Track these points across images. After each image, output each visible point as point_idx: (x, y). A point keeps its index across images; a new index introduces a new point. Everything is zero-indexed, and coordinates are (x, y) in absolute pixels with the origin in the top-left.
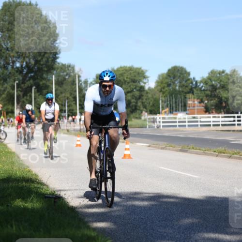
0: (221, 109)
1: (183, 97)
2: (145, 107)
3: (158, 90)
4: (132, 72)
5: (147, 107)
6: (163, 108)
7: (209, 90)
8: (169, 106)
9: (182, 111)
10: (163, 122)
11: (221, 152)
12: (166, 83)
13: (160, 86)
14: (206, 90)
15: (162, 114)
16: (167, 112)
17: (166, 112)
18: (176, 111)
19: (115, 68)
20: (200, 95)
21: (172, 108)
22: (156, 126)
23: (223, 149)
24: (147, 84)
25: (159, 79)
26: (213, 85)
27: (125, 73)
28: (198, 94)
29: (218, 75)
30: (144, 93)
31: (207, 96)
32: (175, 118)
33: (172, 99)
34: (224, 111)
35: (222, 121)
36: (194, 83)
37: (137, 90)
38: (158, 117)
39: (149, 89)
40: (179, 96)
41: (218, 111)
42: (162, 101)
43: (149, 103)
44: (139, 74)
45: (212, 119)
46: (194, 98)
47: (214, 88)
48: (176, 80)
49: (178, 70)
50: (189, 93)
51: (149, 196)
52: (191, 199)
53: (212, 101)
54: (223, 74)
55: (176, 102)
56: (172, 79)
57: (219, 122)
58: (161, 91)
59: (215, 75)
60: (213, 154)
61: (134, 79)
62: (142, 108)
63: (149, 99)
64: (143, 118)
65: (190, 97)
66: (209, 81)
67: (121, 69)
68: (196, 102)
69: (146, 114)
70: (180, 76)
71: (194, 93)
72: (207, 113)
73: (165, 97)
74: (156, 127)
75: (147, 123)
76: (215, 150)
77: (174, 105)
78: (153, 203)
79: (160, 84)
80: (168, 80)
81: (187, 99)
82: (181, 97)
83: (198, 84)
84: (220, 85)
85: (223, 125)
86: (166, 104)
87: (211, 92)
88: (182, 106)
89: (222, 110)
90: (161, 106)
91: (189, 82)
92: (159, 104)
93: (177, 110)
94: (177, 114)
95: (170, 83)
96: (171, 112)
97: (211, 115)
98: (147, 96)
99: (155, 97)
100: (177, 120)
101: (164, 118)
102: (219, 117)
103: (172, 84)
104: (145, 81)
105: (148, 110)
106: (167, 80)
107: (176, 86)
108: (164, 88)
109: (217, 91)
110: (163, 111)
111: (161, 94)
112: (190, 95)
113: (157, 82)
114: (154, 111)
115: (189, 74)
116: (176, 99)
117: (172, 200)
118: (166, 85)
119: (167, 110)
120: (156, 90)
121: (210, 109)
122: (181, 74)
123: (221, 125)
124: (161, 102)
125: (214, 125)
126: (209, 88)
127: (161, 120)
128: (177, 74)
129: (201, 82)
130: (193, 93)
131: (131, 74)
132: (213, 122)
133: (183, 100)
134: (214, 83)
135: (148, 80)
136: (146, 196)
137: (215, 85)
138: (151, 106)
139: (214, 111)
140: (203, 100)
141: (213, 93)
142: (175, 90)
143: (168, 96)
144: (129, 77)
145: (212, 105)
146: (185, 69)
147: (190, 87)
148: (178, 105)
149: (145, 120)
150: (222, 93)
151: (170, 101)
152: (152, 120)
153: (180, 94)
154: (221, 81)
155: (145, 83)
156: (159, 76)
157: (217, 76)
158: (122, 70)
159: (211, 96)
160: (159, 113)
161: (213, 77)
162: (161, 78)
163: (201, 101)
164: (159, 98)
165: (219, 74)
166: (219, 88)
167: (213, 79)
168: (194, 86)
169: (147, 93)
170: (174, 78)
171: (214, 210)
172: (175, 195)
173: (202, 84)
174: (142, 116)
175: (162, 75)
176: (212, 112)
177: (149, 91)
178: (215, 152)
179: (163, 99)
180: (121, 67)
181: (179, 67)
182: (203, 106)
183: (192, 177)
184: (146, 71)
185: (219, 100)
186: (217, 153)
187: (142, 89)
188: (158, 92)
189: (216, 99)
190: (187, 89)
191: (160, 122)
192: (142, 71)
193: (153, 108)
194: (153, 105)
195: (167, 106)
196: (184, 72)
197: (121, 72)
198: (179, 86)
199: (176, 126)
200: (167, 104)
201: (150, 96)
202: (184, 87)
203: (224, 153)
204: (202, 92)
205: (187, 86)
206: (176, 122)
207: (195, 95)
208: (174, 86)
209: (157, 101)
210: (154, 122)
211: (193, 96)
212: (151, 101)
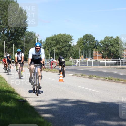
0: (110, 57)
1: (91, 50)
2: (71, 55)
4: (65, 37)
7: (105, 47)
9: (90, 57)
10: (80, 63)
11: (110, 79)
12: (82, 43)
13: (79, 44)
14: (103, 47)
15: (80, 59)
17: (82, 58)
19: (56, 35)
23: (111, 77)
24: (73, 43)
26: (106, 44)
28: (99, 48)
30: (71, 48)
31: (103, 50)
34: (112, 58)
35: (111, 63)
36: (97, 43)
37: (67, 46)
38: (78, 60)
39: (74, 45)
42: (80, 52)
43: (73, 53)
44: (68, 38)
47: (107, 46)
48: (88, 41)
49: (89, 36)
50: (94, 48)
51: (72, 101)
53: (106, 53)
54: (112, 39)
55: (87, 53)
57: (109, 63)
61: (66, 41)
62: (69, 56)
63: (73, 51)
64: (70, 61)
66: (105, 42)
68: (98, 53)
70: (89, 39)
71: (97, 48)
72: (103, 59)
73: (81, 50)
74: (76, 65)
75: (72, 63)
77: (86, 54)
81: (93, 51)
83: (99, 44)
84: (110, 44)
88: (90, 55)
90: (79, 55)
91: (94, 42)
96: (84, 58)
97: (105, 60)
99: (76, 50)
101: (81, 61)
102: (109, 61)
103: (85, 43)
104: (71, 41)
105: (73, 57)
106: (83, 41)
108: (81, 45)
111: (80, 48)
113: (78, 42)
114: (76, 57)
115: (94, 38)
116: (87, 51)
117: (84, 103)
119: (83, 56)
121: (104, 56)
123: (110, 65)
125: (106, 65)
129: (100, 42)
132: (106, 63)
133: (91, 52)
135: (73, 41)
136: (70, 101)
137: (108, 44)
138: (75, 55)
139: (107, 58)
140: (101, 52)
142: (87, 47)
143: (83, 49)
144: (63, 39)
145: (106, 55)
146: (92, 36)
147: (95, 45)
150: (111, 48)
151: (84, 52)
152: (75, 62)
153: (89, 49)
154: (111, 42)
155: (71, 43)
156: (79, 39)
157: (108, 40)
158: (60, 36)
159: (105, 50)
160: (78, 58)
165: (110, 38)
166: (110, 46)
168: (97, 45)
169: (72, 48)
170: (86, 40)
173: (101, 44)
174: (70, 59)
175: (81, 39)
177: (73, 47)
178: (106, 79)
180: (59, 34)
181: (89, 34)
182: (101, 55)
183: (94, 92)
184: (72, 36)
185: (109, 52)
186: (108, 79)
187: (70, 45)
188: (78, 47)
190: (93, 46)
191: (78, 63)
192: (70, 36)
198: (89, 45)
199: (87, 65)
200: (83, 54)
201: (74, 49)
202: (91, 45)
204: (101, 48)
206: (87, 63)
208: (86, 45)
209: (77, 52)
210: (75, 63)
211: (96, 50)
212: (75, 52)
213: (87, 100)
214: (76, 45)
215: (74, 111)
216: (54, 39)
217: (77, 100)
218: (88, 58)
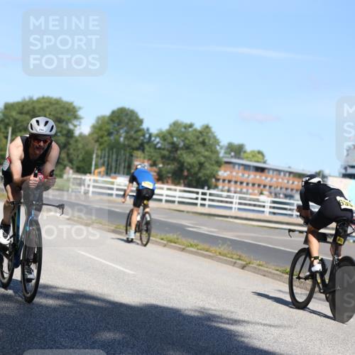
0: (180, 179)
1: (128, 155)
2: (71, 161)
3: (93, 139)
4: (58, 106)
5: (74, 162)
6: (97, 167)
7: (168, 150)
8: (106, 164)
9: (124, 174)
10: (94, 187)
11: (171, 241)
12: (106, 131)
13: (97, 133)
14: (164, 149)
15: (94, 174)
16: (102, 173)
17: (100, 173)
18: (115, 173)
19: (35, 98)
20: (153, 154)
21: (109, 167)
22: (82, 191)
23: (175, 236)
24: (78, 127)
25: (97, 122)
26: (173, 143)
27: (48, 107)
28: (151, 152)
29: (183, 130)
30: (72, 141)
31: (163, 157)
32: (113, 183)
33: (112, 154)
34: (184, 183)
35: (179, 197)
36: (147, 136)
37: (63, 135)
38: (87, 178)
39: (81, 135)
40: (122, 152)
41: (176, 182)
42: (97, 156)
43: (78, 156)
44: (68, 110)
45: (178, 194)
46: (144, 158)
47: (175, 147)
48: (122, 128)
49: (127, 115)
50: (137, 149)
52: (117, 303)
53: (169, 166)
54: (190, 129)
55: (117, 160)
56: (116, 125)
57: (175, 197)
58: (97, 141)
59: (179, 130)
60: (160, 242)
61: (60, 118)
62: (66, 162)
63: (78, 150)
64: (65, 176)
65: (139, 155)
66: (169, 136)
67: (43, 101)
68: (146, 164)
69: (71, 171)
70: (128, 123)
71: (146, 151)
72: (160, 182)
73: (102, 150)
74: (82, 193)
75: (71, 185)
76: (162, 237)
77: (114, 164)
79: (97, 130)
80: (110, 127)
81: (134, 158)
82: (125, 154)
83: (153, 139)
84: (184, 145)
85: (180, 203)
86: (102, 161)
87: (171, 152)
88: (124, 167)
89: (182, 181)
90: (94, 163)
91: (140, 133)
92: (92, 159)
93: (117, 172)
94: (115, 178)
95: (111, 131)
96: (108, 173)
97: (165, 186)
98: (77, 146)
99: (87, 148)
100: (115, 187)
101: (96, 181)
102: (175, 190)
103: (115, 133)
104: (76, 122)
105: (75, 167)
106: (108, 127)
107: (120, 137)
108: (102, 137)
109: (179, 152)
110: (97, 171)
111: (96, 146)
112: (139, 153)
113: (94, 127)
114: (83, 169)
115: (141, 122)
116: (117, 156)
118: (106, 134)
119: (103, 169)
120: (91, 138)
121: (164, 176)
122: (130, 120)
123: (176, 203)
124: (94, 156)
125: (167, 201)
126: (167, 146)
127: (92, 184)
128: (123, 120)
129: (157, 136)
130: (143, 151)
131: (56, 109)
132: (167, 196)
133: (127, 159)
134: (175, 139)
135: (80, 122)
137: (177, 143)
138: (80, 161)
139: (170, 181)
140: (157, 162)
141: (172, 155)
142: (117, 142)
143: (107, 150)
144: (53, 113)
145: (168, 172)
146: (137, 114)
147: (140, 141)
148: (120, 165)
149: (68, 180)
150: (185, 156)
151: (109, 157)
152: (78, 181)
153: (125, 150)
154: (186, 138)
155: (75, 126)
156: (98, 119)
157: (181, 131)
158: (45, 102)
159: (169, 158)
160: (90, 173)
161: (176, 131)
162: (100, 122)
163: (154, 164)
164: (93, 151)
165: (185, 128)
166: (182, 149)
167: (175, 133)
168: (145, 141)
169: (76, 141)
170: (119, 125)
171: (149, 323)
172: (95, 295)
173: (158, 140)
174: (64, 173)
175: (103, 117)
176: (167, 182)
177: (79, 139)
178: (162, 239)
179: (99, 153)
180: (43, 98)
181: (128, 109)
182: (155, 172)
183: (124, 273)
184: (80, 108)
185: (179, 166)
186: (165, 242)
187: (70, 134)
188: (93, 141)
189: (176, 164)
190: (136, 144)
191: (89, 186)
192: (74, 108)
193: (82, 164)
194: (83, 160)
195: (103, 165)
196: (134, 118)
197: (42, 105)
198: (125, 138)
199: (111, 195)
200: (104, 162)
201: (80, 146)
202: (132, 140)
203: (175, 243)
204: (158, 151)
205: (136, 140)
206: (112, 189)
207: (146, 153)
208: (117, 137)
209: (89, 154)
210: (80, 185)
211: (142, 155)
212: (81, 153)
213: (100, 294)
214: (89, 135)
215: (59, 321)
216: (26, 109)
218: (117, 175)
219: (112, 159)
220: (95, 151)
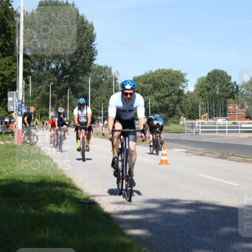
1: (223, 102)
2: (183, 112)
3: (197, 95)
4: (170, 75)
5: (186, 112)
6: (202, 113)
9: (222, 116)
10: (202, 128)
12: (205, 87)
13: (200, 90)
14: (248, 95)
15: (201, 119)
16: (207, 117)
17: (205, 117)
18: (216, 116)
19: (153, 72)
20: (241, 100)
21: (211, 113)
22: (194, 131)
24: (186, 87)
25: (199, 82)
27: (163, 76)
30: (183, 98)
31: (248, 101)
32: (215, 124)
33: (212, 103)
36: (235, 87)
37: (176, 94)
38: (197, 122)
39: (188, 92)
40: (219, 101)
42: (202, 106)
43: (188, 108)
44: (177, 77)
46: (235, 103)
48: (217, 84)
49: (219, 74)
50: (229, 97)
51: (186, 204)
55: (216, 107)
56: (212, 83)
58: (200, 95)
61: (173, 83)
62: (180, 113)
63: (187, 103)
64: (181, 123)
65: (231, 102)
66: (251, 85)
67: (159, 72)
68: (237, 107)
69: (185, 119)
70: (220, 80)
71: (235, 98)
72: (248, 119)
73: (204, 101)
74: (194, 133)
75: (186, 128)
77: (214, 110)
78: (190, 210)
79: (199, 88)
81: (227, 104)
82: (221, 102)
83: (240, 89)
86: (205, 109)
88: (222, 112)
90: (200, 111)
91: (229, 86)
92: (198, 109)
94: (216, 120)
95: (210, 87)
96: (210, 117)
98: (186, 101)
99: (194, 101)
100: (217, 126)
101: (203, 123)
103: (212, 88)
104: (184, 85)
105: (187, 115)
106: (207, 85)
107: (216, 90)
108: (203, 92)
110: (202, 116)
111: (200, 99)
112: (231, 100)
113: (196, 86)
114: (193, 116)
115: (230, 78)
116: (215, 104)
117: (210, 208)
118: (206, 90)
119: (207, 115)
120: (195, 94)
122: (222, 77)
124: (200, 106)
126: (250, 93)
127: (200, 126)
128: (217, 78)
129: (242, 86)
131: (169, 77)
133: (223, 105)
135: (187, 84)
136: (183, 204)
138: (190, 111)
140: (244, 105)
142: (215, 94)
143: (208, 101)
144: (167, 80)
146: (226, 73)
147: (231, 92)
148: (218, 110)
149: (183, 125)
151: (210, 105)
152: (191, 125)
153: (220, 99)
155: (184, 87)
156: (199, 79)
158: (161, 73)
160: (198, 118)
162: (201, 82)
163: (242, 107)
164: (198, 103)
168: (235, 91)
169: (186, 97)
170: (214, 82)
172: (213, 203)
173: (243, 89)
174: (180, 121)
175: (202, 78)
177: (188, 95)
179: (203, 103)
180: (159, 70)
181: (220, 70)
182: (244, 112)
183: (231, 185)
184: (186, 74)
187: (180, 93)
190: (228, 94)
191: (198, 127)
192: (181, 74)
193: (191, 113)
194: (192, 110)
195: (207, 112)
196: (225, 76)
197: (159, 75)
198: (220, 91)
199: (215, 132)
200: (207, 109)
201: (189, 100)
202: (225, 92)
204: (244, 97)
205: (228, 91)
206: (215, 128)
207: (236, 100)
208: (214, 91)
209: (196, 106)
210: (192, 127)
211: (233, 101)
212: (190, 105)
213: (217, 202)
214: (194, 92)
215: (191, 224)
216: (148, 79)
217: (197, 201)
218: (217, 117)
219: (212, 106)
220: (200, 103)
